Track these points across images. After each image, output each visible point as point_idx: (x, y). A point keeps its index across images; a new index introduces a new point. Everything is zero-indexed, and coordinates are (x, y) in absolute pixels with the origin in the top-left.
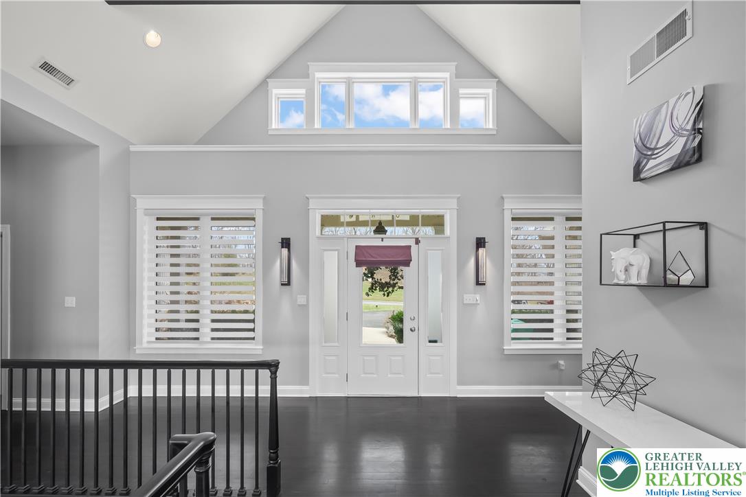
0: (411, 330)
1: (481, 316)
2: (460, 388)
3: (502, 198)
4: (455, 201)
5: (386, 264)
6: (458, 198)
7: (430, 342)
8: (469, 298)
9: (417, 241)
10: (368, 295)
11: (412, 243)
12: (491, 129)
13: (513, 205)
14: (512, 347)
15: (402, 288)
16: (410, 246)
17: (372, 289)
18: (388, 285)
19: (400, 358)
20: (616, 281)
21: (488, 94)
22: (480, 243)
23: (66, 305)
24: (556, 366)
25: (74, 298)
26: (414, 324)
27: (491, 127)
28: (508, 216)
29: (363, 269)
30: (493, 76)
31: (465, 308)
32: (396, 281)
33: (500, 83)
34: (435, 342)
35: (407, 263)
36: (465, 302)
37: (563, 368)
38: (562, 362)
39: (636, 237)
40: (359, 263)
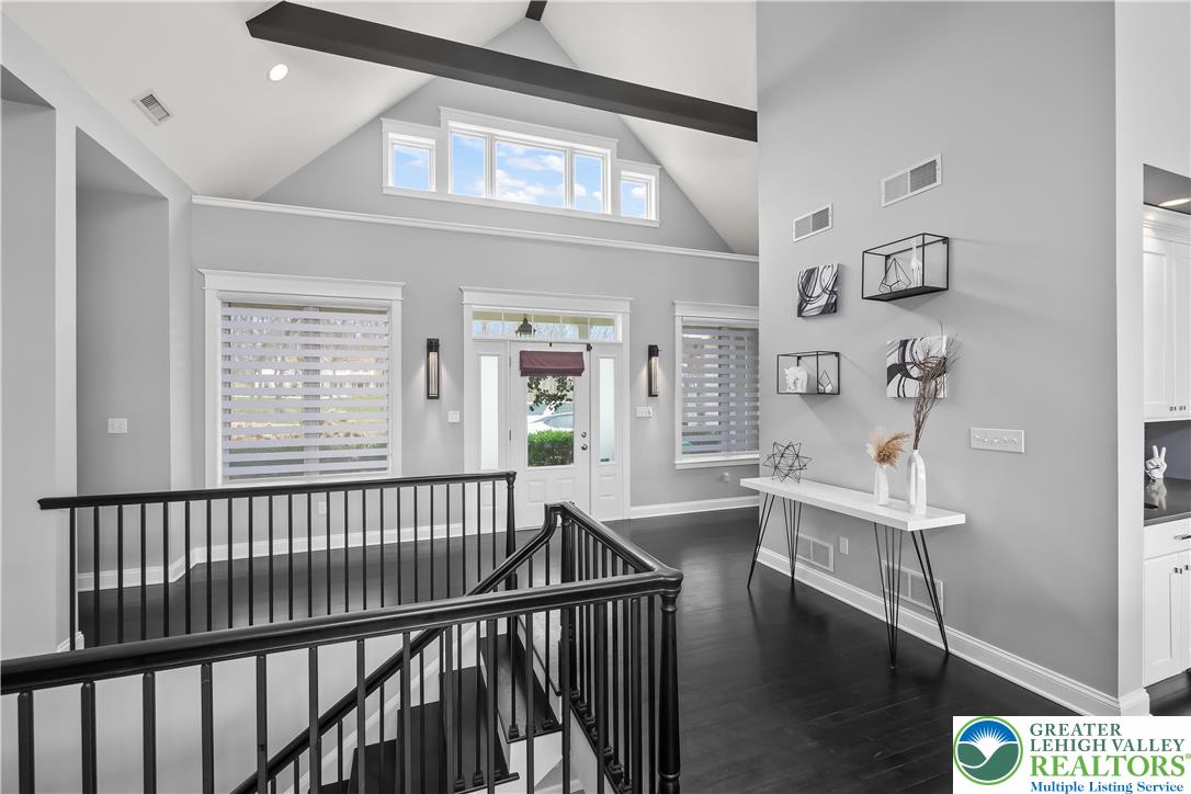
0: (583, 448)
1: (653, 429)
2: (633, 509)
3: (674, 304)
4: (628, 304)
5: (554, 373)
6: (631, 302)
7: (602, 460)
8: (642, 411)
9: (589, 348)
10: (532, 409)
11: (582, 349)
12: (652, 221)
13: (684, 312)
14: (684, 461)
15: (571, 400)
16: (582, 353)
17: (537, 401)
18: (554, 398)
19: (570, 481)
20: (788, 391)
21: (650, 181)
22: (653, 351)
23: (110, 431)
24: (722, 478)
25: (125, 420)
26: (586, 441)
27: (653, 218)
28: (679, 324)
29: (527, 379)
30: (654, 160)
31: (638, 422)
32: (565, 392)
33: (663, 171)
34: (607, 460)
35: (578, 372)
36: (639, 415)
37: (728, 480)
38: (727, 474)
39: (799, 358)
40: (524, 372)
